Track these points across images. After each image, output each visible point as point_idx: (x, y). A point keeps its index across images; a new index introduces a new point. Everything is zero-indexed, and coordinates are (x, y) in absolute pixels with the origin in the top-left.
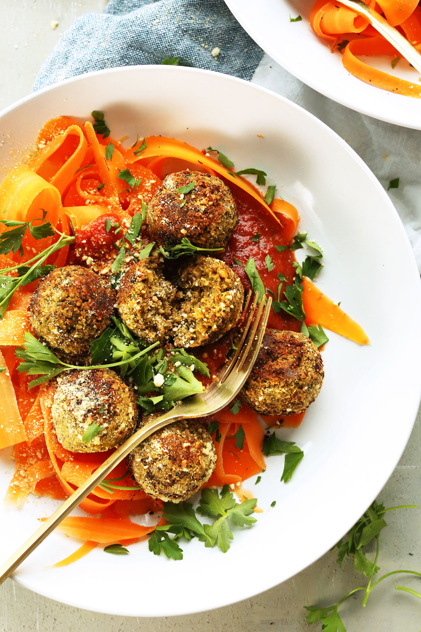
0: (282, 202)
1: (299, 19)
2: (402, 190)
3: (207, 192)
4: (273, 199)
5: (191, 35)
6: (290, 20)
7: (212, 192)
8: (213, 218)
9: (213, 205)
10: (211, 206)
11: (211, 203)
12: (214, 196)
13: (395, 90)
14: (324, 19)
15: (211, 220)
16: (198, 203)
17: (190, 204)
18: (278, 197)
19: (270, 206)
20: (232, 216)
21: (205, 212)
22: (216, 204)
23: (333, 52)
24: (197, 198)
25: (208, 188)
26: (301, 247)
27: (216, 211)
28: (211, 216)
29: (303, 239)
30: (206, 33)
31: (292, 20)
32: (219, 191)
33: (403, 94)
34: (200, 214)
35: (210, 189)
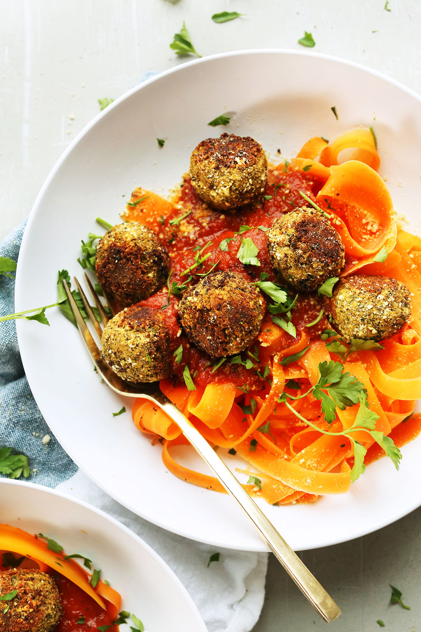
1: (123, 410)
2: (223, 562)
3: (29, 599)
4: (99, 580)
6: (112, 415)
7: (34, 598)
8: (34, 623)
9: (34, 611)
10: (32, 612)
11: (31, 610)
12: (34, 602)
13: (210, 488)
14: (144, 419)
15: (33, 625)
16: (20, 610)
17: (12, 610)
18: (103, 580)
20: (53, 616)
21: (26, 619)
22: (37, 610)
23: (153, 444)
24: (19, 605)
25: (30, 595)
26: (125, 622)
27: (36, 616)
28: (31, 621)
29: (127, 616)
30: (37, 422)
31: (115, 415)
32: (40, 595)
33: (216, 491)
34: (22, 620)
35: (32, 595)
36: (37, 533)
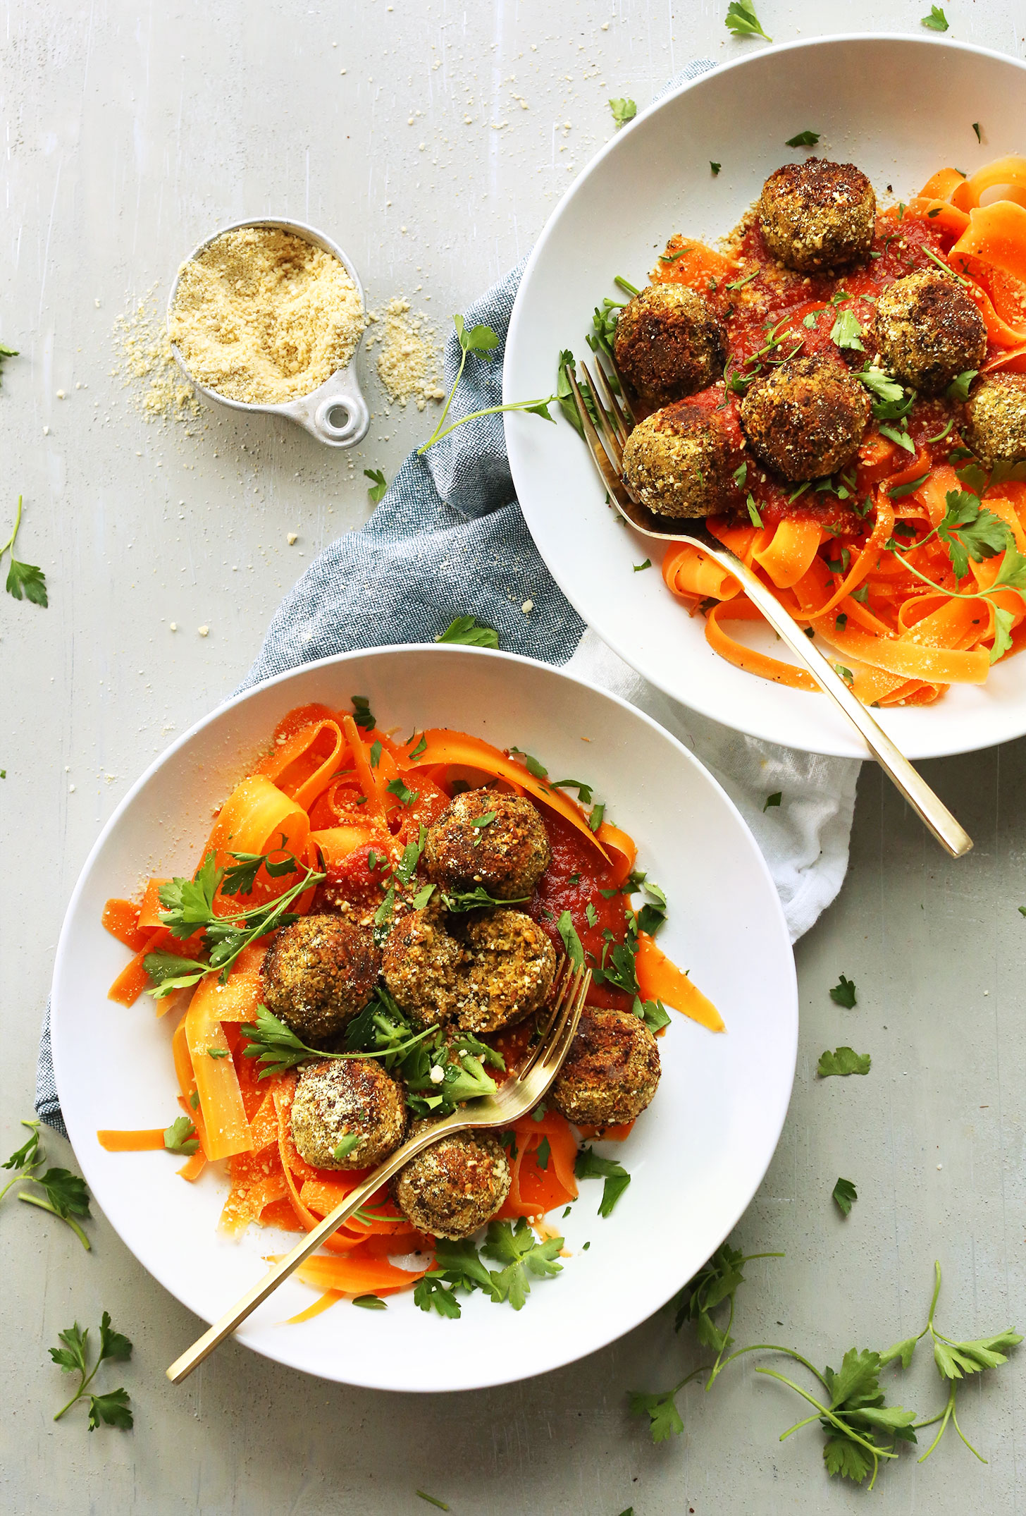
0: (614, 828)
1: (647, 564)
2: (787, 808)
3: (511, 825)
4: (601, 822)
5: (493, 584)
6: (633, 569)
7: (518, 825)
8: (518, 862)
9: (519, 843)
10: (515, 845)
11: (515, 842)
12: (519, 832)
13: (777, 679)
14: (682, 573)
15: (516, 864)
16: (498, 841)
17: (487, 842)
18: (607, 821)
19: (596, 834)
20: (543, 856)
21: (508, 854)
22: (523, 842)
23: (692, 615)
24: (497, 834)
25: (512, 820)
26: (638, 891)
27: (523, 852)
28: (515, 859)
29: (641, 880)
30: (514, 579)
31: (637, 569)
32: (526, 823)
33: (787, 684)
34: (501, 856)
35: (515, 821)
36: (509, 747)
